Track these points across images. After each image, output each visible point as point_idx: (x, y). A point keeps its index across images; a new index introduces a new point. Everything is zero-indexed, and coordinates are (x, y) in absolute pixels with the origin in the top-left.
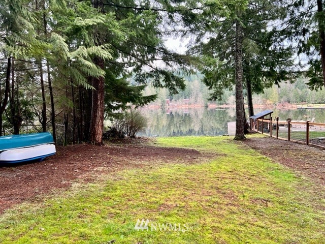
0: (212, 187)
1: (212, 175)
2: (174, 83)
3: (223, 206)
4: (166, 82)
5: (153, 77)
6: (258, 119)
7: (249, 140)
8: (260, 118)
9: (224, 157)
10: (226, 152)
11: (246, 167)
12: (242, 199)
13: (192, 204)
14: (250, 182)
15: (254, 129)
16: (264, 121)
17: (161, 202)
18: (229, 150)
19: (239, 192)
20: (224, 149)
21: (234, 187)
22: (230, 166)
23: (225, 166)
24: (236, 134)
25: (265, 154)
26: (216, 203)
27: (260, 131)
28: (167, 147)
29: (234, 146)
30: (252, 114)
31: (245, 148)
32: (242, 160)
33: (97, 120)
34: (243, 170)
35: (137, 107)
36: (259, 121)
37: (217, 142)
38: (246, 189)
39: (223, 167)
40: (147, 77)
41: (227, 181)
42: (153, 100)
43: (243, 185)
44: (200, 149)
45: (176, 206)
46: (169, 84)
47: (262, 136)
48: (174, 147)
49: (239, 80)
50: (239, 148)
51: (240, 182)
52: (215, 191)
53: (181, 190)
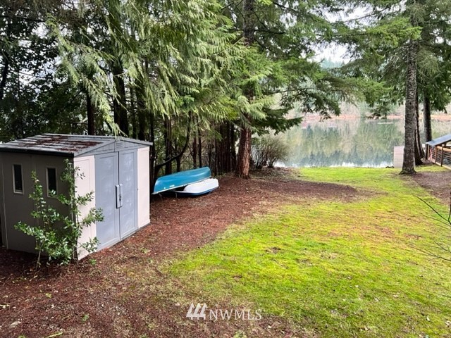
0: (371, 224)
1: (371, 214)
2: (327, 107)
3: (380, 238)
4: (316, 105)
5: (301, 100)
6: (436, 146)
7: (420, 175)
8: (440, 145)
9: (384, 197)
10: (388, 190)
11: (408, 208)
12: (397, 234)
13: (355, 234)
14: (409, 221)
15: (430, 159)
16: (445, 149)
17: (329, 231)
18: (391, 188)
19: (396, 229)
20: (386, 186)
21: (392, 225)
22: (390, 206)
23: (384, 206)
24: (403, 167)
25: (435, 194)
26: (375, 235)
27: (439, 162)
28: (315, 181)
29: (399, 182)
30: (429, 138)
31: (412, 186)
32: (405, 200)
33: (245, 153)
34: (404, 211)
35: (277, 133)
36: (437, 149)
37: (377, 177)
38: (402, 227)
39: (382, 207)
40: (294, 101)
41: (385, 220)
42: (296, 124)
43: (400, 224)
44: (356, 185)
45: (342, 235)
46: (320, 108)
47: (441, 169)
48: (324, 182)
49: (410, 100)
50: (404, 185)
51: (399, 221)
52: (374, 227)
53: (343, 224)
